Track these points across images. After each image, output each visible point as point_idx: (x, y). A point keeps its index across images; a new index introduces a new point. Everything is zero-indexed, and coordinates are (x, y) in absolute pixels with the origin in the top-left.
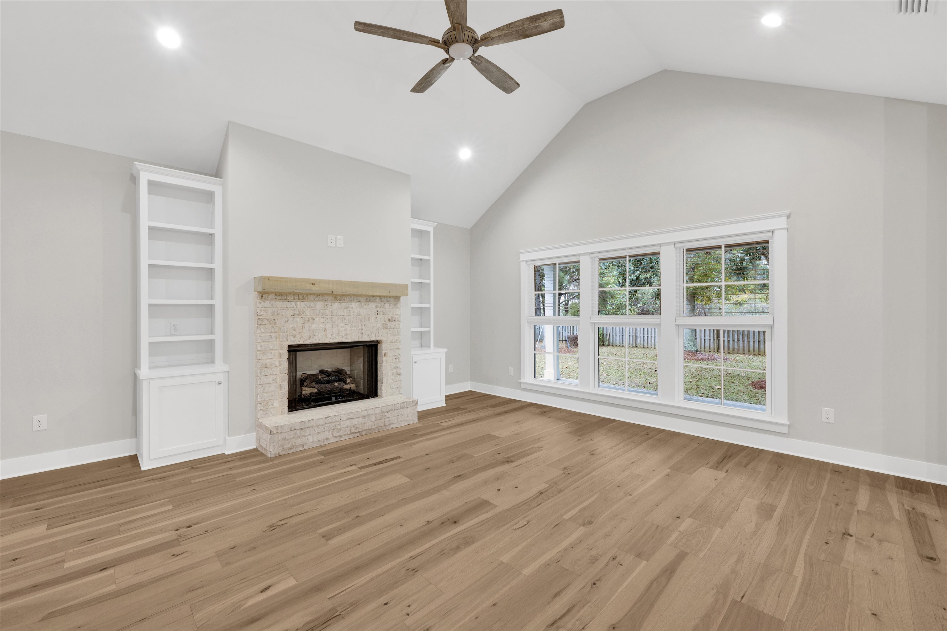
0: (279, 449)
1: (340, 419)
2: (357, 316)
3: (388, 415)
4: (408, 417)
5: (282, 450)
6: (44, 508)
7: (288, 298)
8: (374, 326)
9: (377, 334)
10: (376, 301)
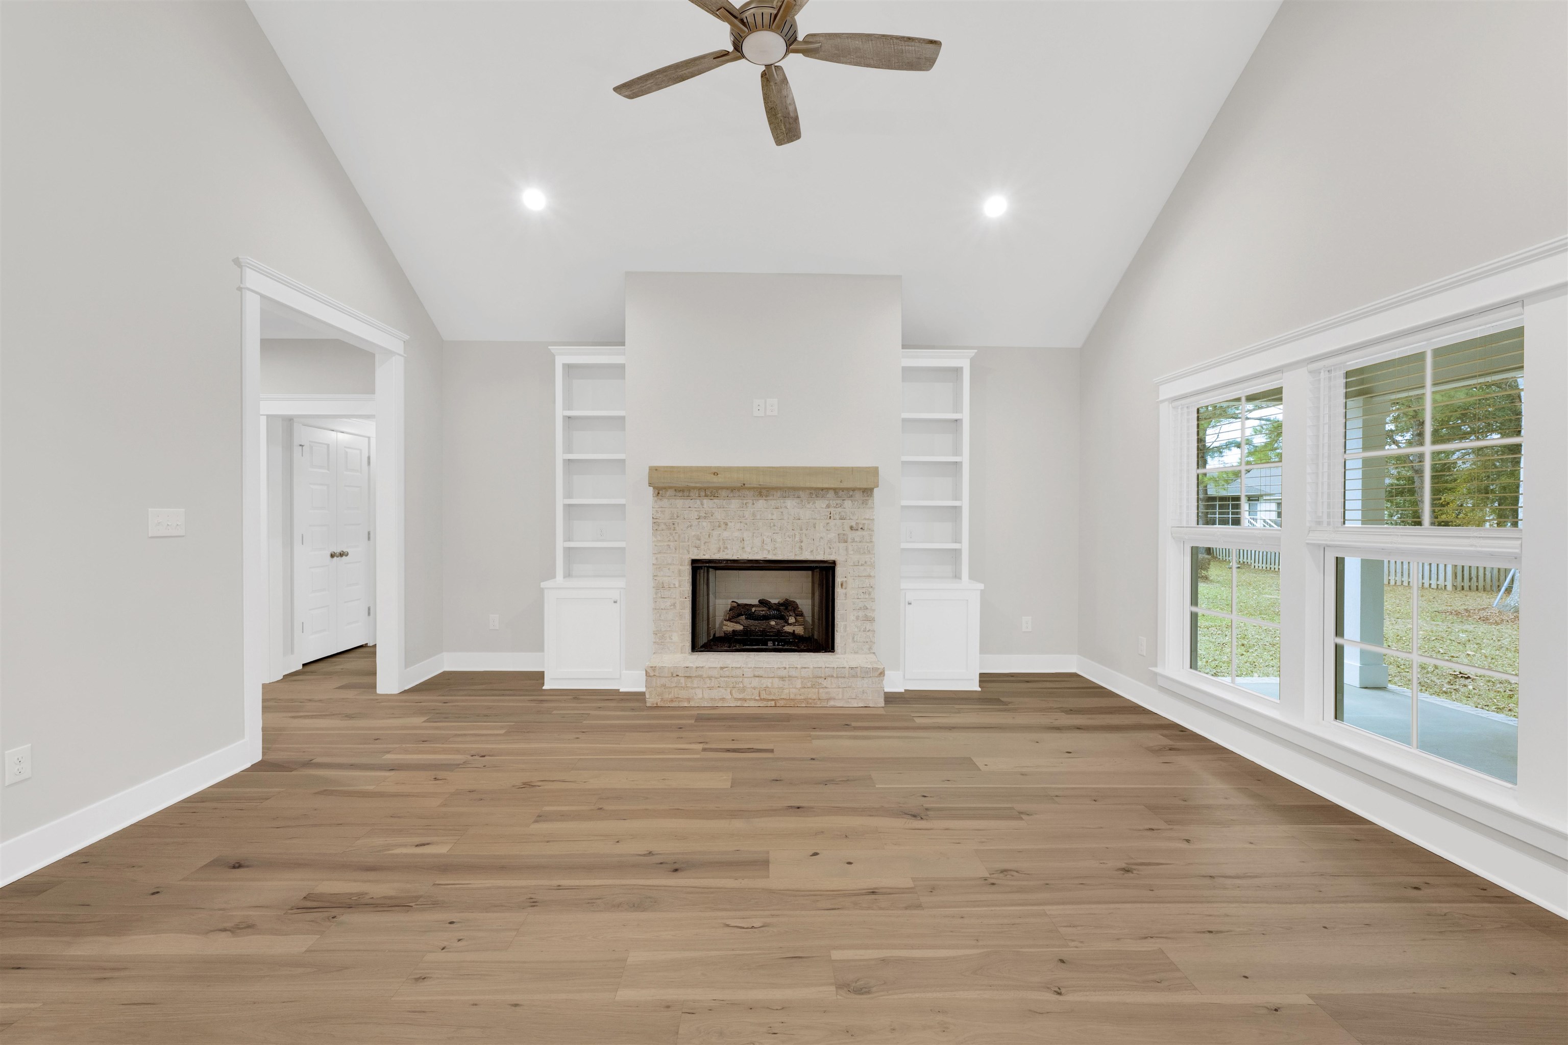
0: (657, 697)
1: (743, 675)
2: (794, 521)
3: (825, 683)
4: (865, 694)
5: (661, 701)
6: (450, 702)
7: (692, 494)
8: (822, 538)
9: (828, 551)
10: (828, 496)
